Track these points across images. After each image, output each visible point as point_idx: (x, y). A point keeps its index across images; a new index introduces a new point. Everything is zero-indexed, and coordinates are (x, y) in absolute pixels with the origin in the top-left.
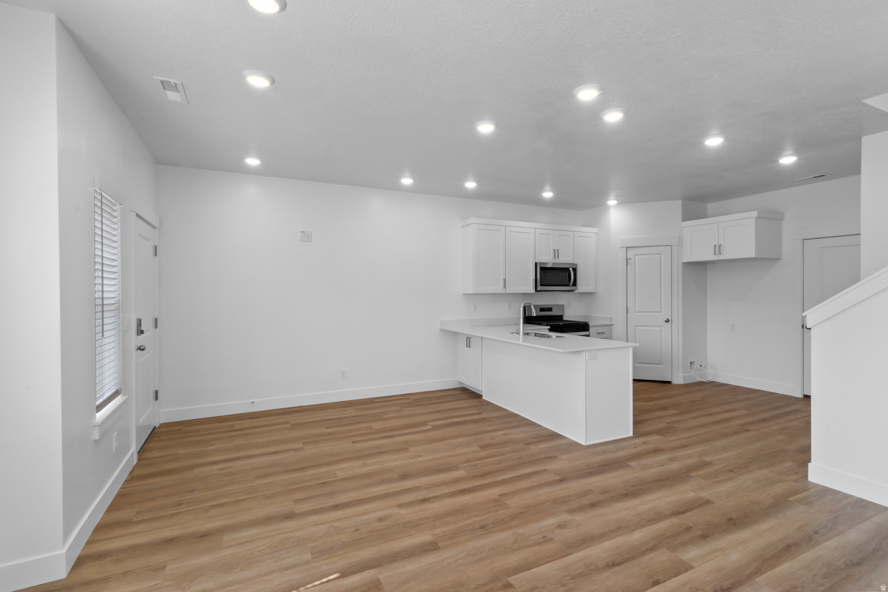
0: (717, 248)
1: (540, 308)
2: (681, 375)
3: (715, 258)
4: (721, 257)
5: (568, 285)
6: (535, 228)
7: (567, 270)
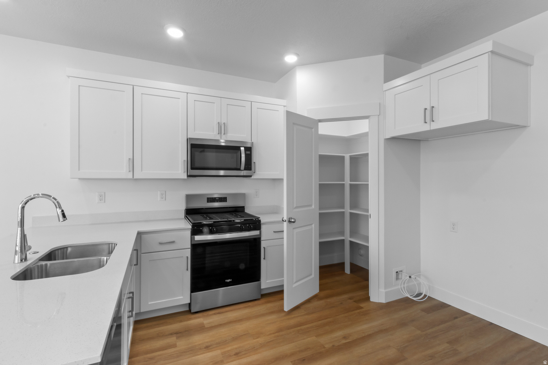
0: (428, 112)
1: (208, 199)
2: (382, 290)
3: (426, 128)
4: (435, 126)
5: (239, 169)
6: (187, 93)
7: (238, 148)
